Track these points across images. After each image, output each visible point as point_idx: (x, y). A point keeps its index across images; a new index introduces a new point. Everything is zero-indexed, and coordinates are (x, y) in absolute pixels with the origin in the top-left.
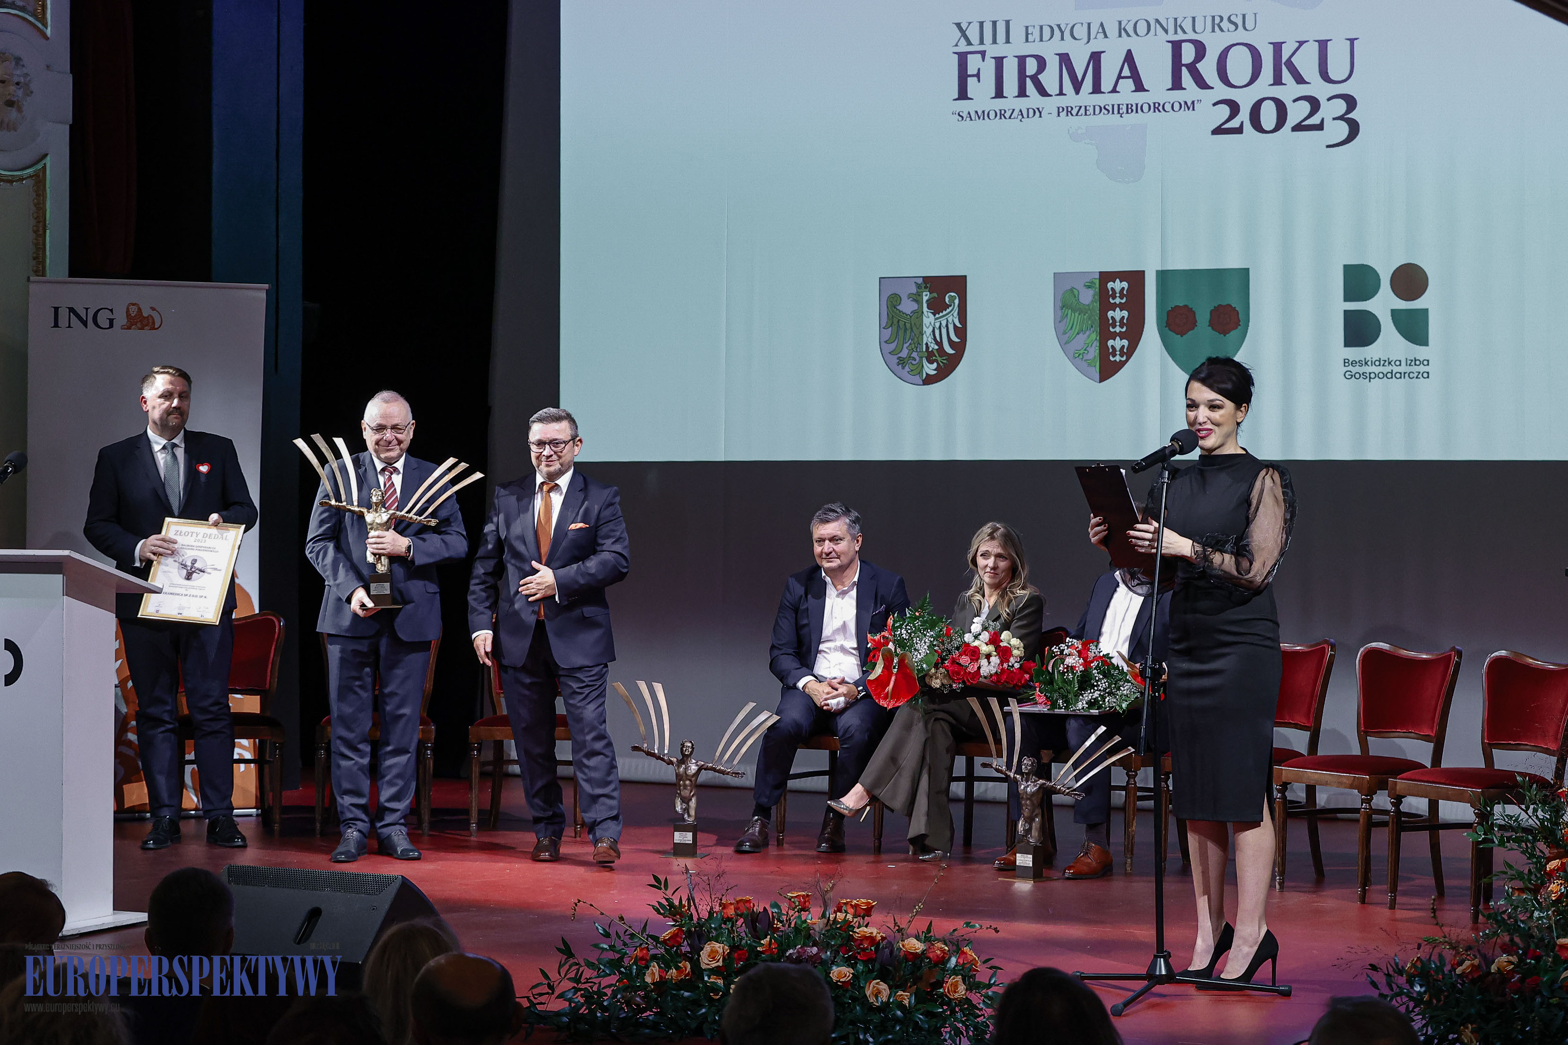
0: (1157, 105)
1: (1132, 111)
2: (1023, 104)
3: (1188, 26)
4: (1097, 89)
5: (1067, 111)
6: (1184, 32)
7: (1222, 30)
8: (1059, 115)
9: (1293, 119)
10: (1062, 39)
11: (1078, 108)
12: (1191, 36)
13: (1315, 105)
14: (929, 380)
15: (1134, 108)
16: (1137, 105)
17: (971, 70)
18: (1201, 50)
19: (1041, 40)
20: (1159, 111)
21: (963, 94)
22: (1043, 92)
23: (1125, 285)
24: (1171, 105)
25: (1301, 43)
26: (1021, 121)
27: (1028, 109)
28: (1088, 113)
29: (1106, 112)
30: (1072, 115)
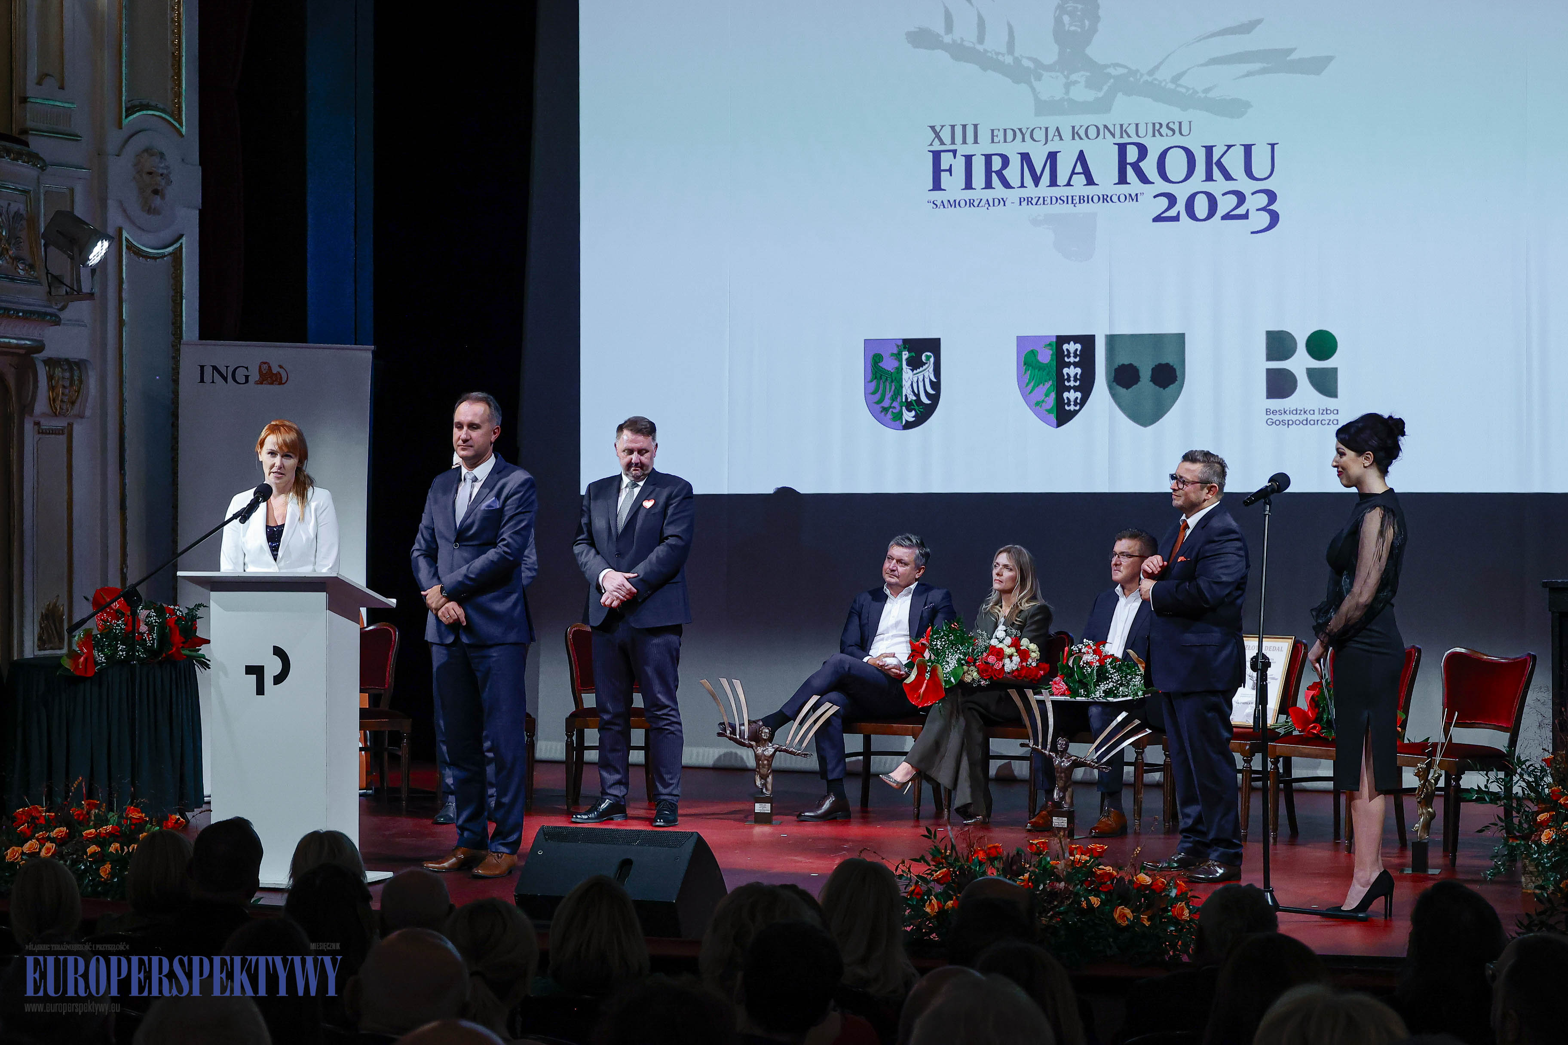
0: (1105, 197)
1: (1084, 201)
2: (989, 194)
3: (1131, 130)
4: (1053, 183)
5: (1028, 201)
6: (1129, 136)
7: (1161, 135)
8: (1020, 204)
9: (1222, 210)
10: (1023, 140)
11: (1037, 198)
12: (1135, 139)
13: (1241, 198)
14: (908, 426)
15: (1086, 199)
16: (1088, 196)
17: (944, 165)
18: (1143, 151)
19: (1005, 141)
20: (1108, 202)
21: (937, 186)
22: (1006, 185)
23: (1078, 346)
24: (1117, 196)
25: (1229, 147)
26: (988, 209)
27: (994, 199)
28: (1046, 203)
29: (1062, 202)
30: (1032, 204)
